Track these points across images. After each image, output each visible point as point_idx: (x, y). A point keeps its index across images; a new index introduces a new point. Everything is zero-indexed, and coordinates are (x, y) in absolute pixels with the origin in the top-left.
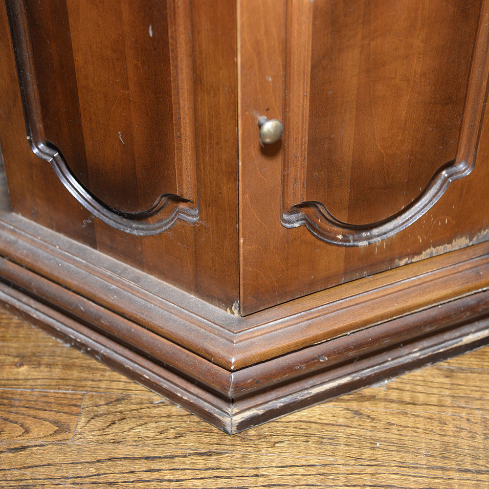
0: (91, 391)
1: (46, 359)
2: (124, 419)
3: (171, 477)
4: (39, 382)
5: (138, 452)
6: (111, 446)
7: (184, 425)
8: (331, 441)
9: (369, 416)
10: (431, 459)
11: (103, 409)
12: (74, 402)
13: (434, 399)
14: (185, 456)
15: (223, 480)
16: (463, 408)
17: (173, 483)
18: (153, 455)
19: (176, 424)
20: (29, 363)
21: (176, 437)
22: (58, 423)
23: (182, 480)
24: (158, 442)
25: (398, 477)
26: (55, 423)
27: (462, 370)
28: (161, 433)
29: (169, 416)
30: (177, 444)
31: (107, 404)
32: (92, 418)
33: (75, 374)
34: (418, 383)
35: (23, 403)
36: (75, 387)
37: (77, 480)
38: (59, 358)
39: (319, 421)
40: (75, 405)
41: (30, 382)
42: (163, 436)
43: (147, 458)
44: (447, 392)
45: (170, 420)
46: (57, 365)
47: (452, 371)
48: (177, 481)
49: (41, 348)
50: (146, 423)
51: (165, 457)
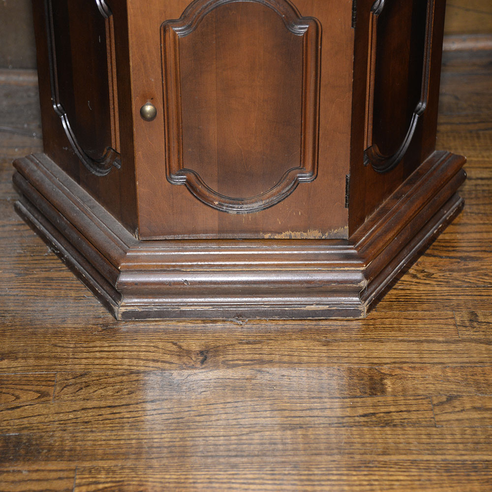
0: (60, 372)
1: (21, 355)
2: (88, 386)
3: (129, 416)
4: (19, 369)
5: (103, 404)
6: (82, 402)
7: (133, 386)
8: (241, 388)
9: (268, 372)
10: (312, 393)
11: (72, 381)
12: (49, 379)
13: (315, 359)
14: (137, 404)
15: (166, 415)
16: (335, 363)
17: (131, 419)
18: (113, 405)
19: (127, 386)
20: (8, 358)
21: (129, 394)
22: (39, 391)
23: (137, 417)
24: (116, 397)
25: (289, 404)
26: (38, 392)
27: (336, 341)
28: (117, 392)
29: (122, 382)
30: (130, 398)
31: (73, 378)
32: (65, 387)
33: (46, 362)
34: (303, 350)
35: (10, 382)
36: (47, 370)
37: (62, 422)
38: (30, 353)
39: (232, 378)
40: (50, 381)
41: (12, 369)
42: (119, 394)
43: (109, 407)
44: (325, 355)
45: (123, 384)
46: (31, 357)
47: (329, 342)
48: (133, 417)
49: (15, 348)
50: (105, 387)
51: (123, 405)
